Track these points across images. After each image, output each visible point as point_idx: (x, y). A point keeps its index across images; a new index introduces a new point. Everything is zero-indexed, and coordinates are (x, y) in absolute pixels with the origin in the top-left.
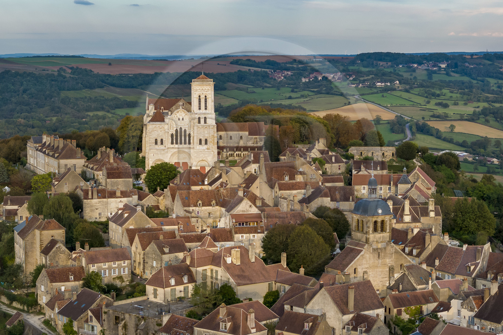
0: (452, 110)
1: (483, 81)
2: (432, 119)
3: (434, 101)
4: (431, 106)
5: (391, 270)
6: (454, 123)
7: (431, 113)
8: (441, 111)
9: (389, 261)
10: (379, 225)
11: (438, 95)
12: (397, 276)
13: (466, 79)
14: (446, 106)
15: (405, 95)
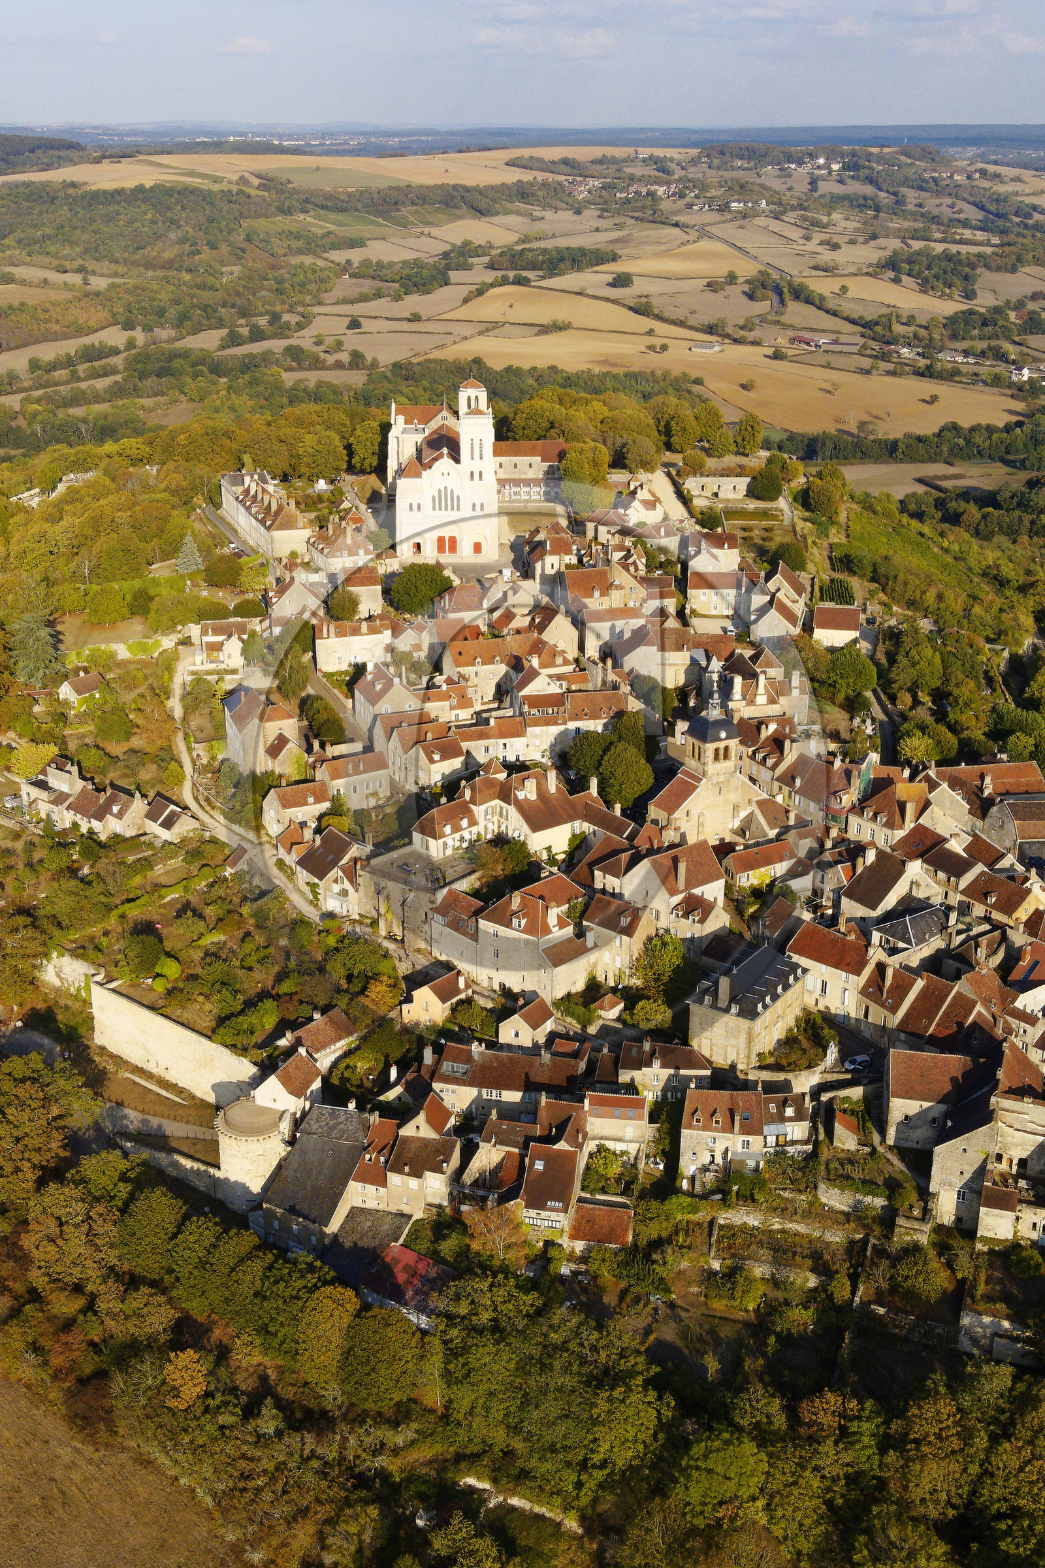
0: (843, 256)
1: (895, 194)
2: (814, 273)
3: (818, 237)
4: (812, 246)
5: (736, 808)
6: (847, 282)
7: (813, 262)
8: (827, 256)
9: (733, 797)
10: (722, 752)
11: (825, 226)
12: (743, 814)
13: (869, 190)
14: (835, 247)
15: (775, 225)
